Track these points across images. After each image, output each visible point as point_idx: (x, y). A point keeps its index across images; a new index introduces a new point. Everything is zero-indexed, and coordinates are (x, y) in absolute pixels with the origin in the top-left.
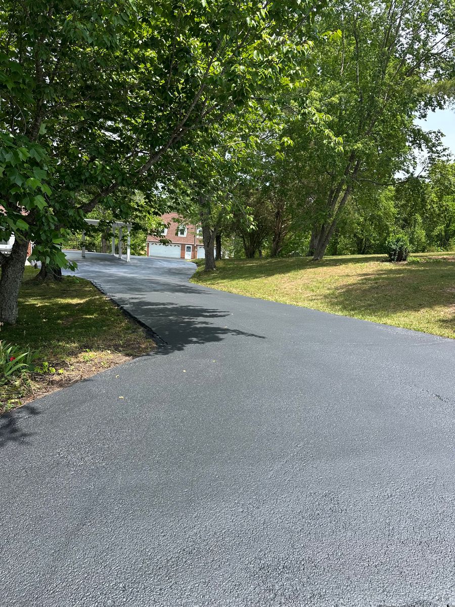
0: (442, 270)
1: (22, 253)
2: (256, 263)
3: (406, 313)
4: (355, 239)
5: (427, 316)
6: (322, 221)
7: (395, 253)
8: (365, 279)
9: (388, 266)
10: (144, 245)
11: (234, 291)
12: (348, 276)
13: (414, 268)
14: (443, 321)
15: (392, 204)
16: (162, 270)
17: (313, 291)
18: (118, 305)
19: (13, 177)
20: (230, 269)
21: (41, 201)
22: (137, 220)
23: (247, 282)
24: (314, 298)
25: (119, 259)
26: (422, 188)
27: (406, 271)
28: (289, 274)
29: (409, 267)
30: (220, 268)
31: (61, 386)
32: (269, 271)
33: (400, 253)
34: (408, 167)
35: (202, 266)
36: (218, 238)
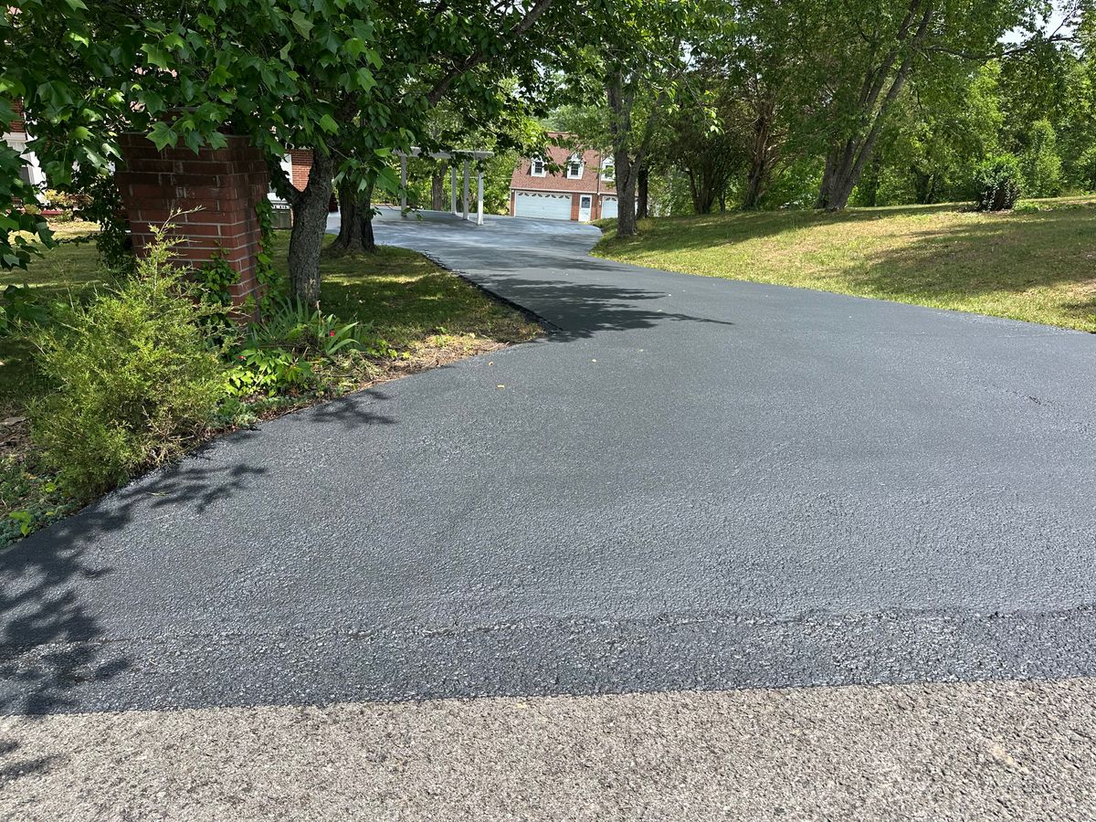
0: (1084, 222)
1: (324, 184)
2: (714, 221)
3: (998, 295)
4: (913, 176)
5: (1040, 299)
6: (849, 133)
7: (990, 194)
8: (926, 240)
9: (973, 218)
10: (505, 197)
11: (672, 268)
12: (892, 236)
13: (1024, 220)
14: (1071, 307)
15: (993, 102)
16: (540, 238)
17: (822, 263)
18: (474, 284)
19: (324, 39)
20: (664, 233)
21: (367, 77)
22: (506, 130)
23: (696, 253)
24: (823, 274)
25: (464, 220)
26: (1058, 60)
27: (1009, 226)
28: (778, 237)
29: (1015, 220)
30: (646, 232)
31: (409, 372)
32: (737, 233)
33: (1001, 193)
34: (1033, 17)
35: (612, 231)
36: (643, 177)
